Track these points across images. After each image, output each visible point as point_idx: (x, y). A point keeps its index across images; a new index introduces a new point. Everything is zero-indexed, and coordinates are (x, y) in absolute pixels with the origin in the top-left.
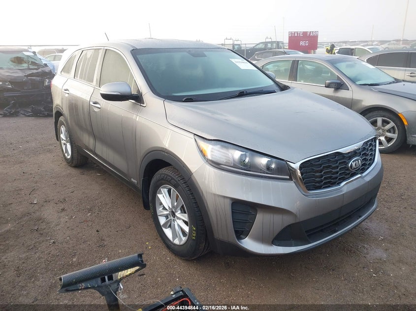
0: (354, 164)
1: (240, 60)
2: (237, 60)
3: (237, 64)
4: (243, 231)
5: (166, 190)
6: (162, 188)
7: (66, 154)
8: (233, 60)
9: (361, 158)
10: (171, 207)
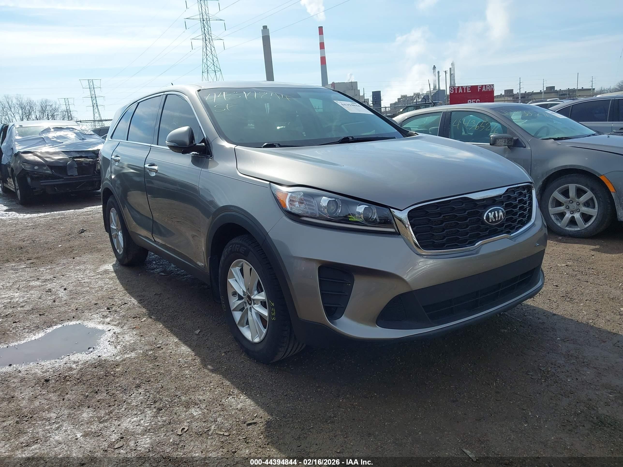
0: (491, 216)
1: (350, 103)
2: (343, 102)
3: (345, 107)
4: (337, 308)
5: (238, 269)
6: (233, 267)
7: (118, 251)
8: (339, 103)
9: (505, 209)
10: (245, 291)
